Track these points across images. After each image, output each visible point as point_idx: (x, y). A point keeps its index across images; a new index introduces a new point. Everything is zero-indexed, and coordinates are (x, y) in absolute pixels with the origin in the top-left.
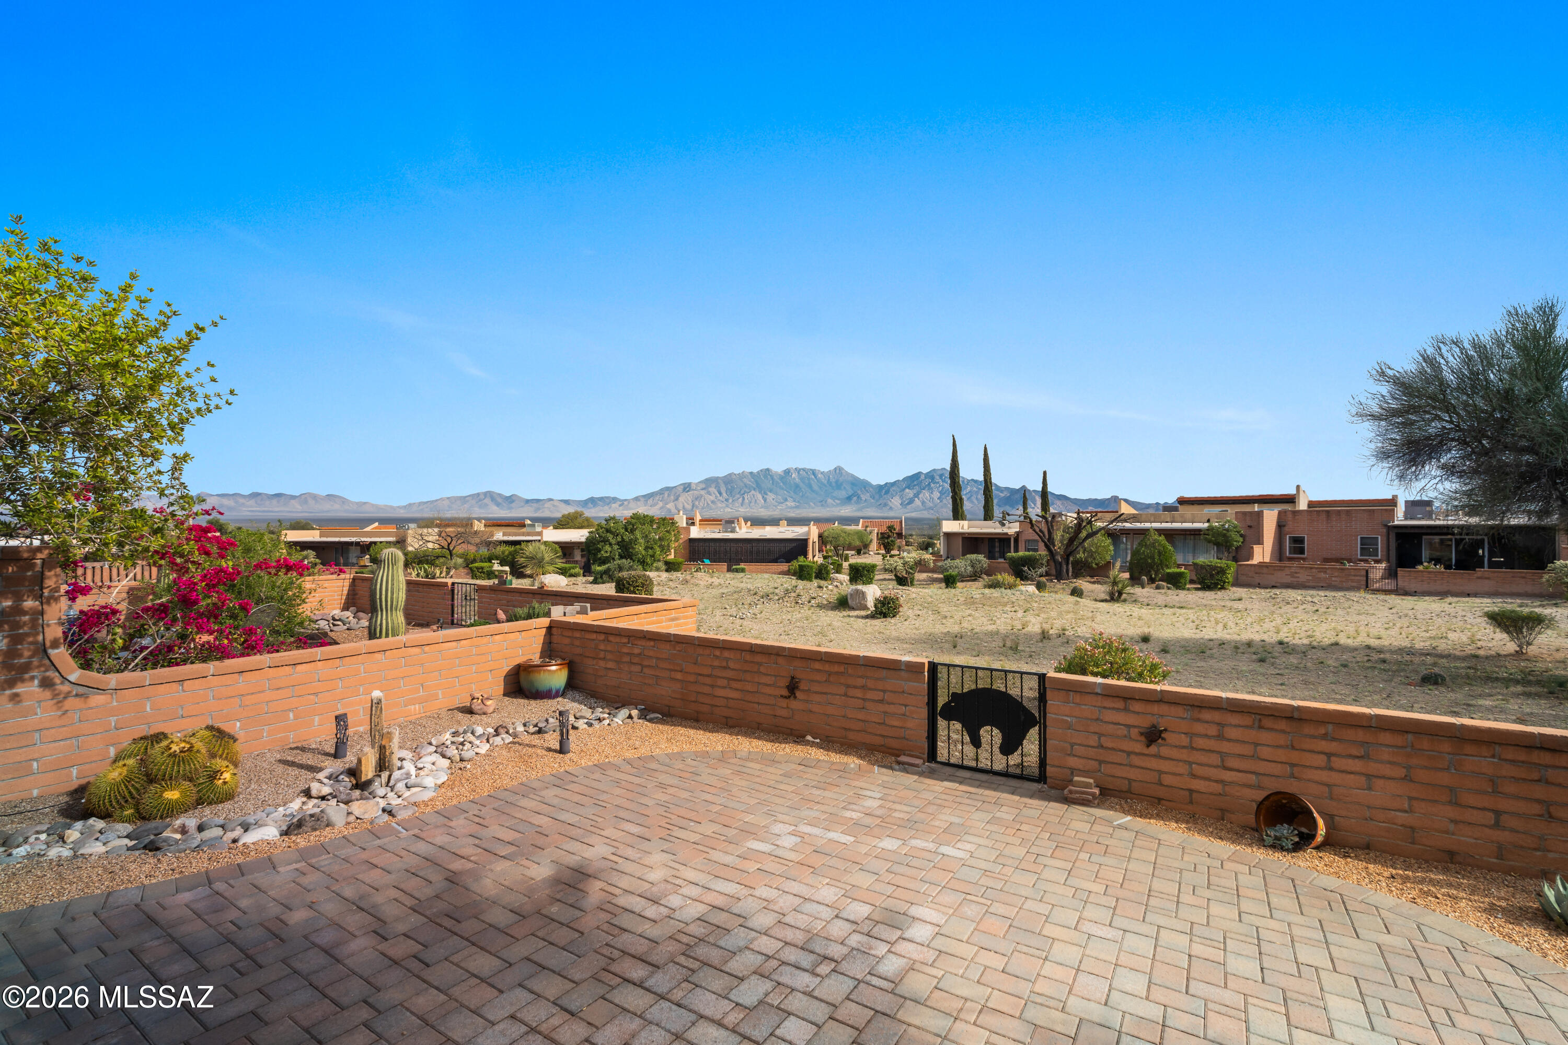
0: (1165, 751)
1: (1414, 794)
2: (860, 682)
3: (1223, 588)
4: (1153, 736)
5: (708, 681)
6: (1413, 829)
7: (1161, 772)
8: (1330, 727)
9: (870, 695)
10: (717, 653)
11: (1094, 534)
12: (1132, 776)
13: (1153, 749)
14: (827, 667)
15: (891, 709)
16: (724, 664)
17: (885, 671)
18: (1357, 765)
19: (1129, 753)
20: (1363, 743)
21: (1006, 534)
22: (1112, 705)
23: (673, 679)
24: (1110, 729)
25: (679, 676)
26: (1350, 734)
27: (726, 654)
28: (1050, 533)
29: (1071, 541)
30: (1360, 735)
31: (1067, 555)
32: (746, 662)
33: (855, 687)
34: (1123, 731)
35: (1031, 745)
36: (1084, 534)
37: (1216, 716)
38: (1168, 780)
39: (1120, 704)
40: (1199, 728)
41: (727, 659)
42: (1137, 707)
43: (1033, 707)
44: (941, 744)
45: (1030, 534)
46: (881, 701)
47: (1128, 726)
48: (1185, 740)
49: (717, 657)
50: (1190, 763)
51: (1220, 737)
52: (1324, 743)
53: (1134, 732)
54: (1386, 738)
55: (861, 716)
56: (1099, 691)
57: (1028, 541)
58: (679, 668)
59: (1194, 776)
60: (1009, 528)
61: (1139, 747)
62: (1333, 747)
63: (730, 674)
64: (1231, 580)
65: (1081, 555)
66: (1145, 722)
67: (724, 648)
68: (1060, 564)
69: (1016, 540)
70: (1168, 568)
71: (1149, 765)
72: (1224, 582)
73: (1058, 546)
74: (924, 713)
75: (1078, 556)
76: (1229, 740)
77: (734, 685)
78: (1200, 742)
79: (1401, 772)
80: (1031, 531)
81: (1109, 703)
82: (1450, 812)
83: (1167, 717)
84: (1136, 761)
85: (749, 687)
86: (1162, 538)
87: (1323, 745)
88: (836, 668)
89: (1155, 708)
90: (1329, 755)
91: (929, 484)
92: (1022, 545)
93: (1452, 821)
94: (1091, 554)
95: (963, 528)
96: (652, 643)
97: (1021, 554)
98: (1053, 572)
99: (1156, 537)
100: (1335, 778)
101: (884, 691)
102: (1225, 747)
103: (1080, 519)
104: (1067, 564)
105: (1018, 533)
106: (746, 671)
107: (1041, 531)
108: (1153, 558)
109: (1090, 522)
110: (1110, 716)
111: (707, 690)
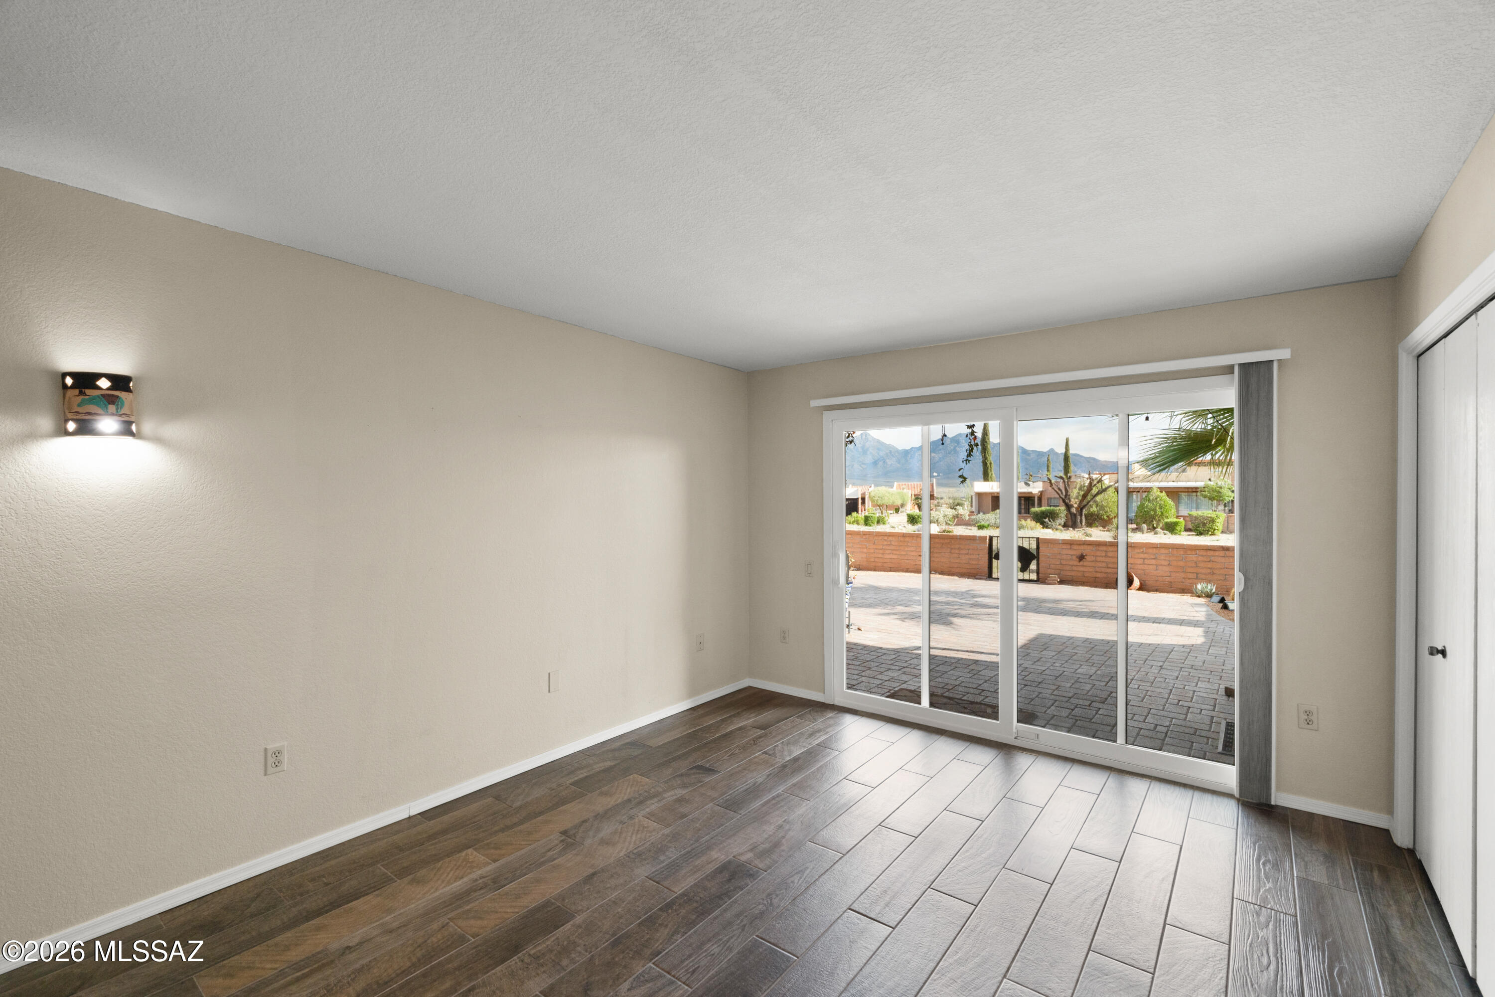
0: (1085, 563)
1: (1172, 570)
2: (957, 546)
3: (1213, 534)
4: (1081, 558)
5: (881, 551)
6: (1171, 582)
7: (1084, 572)
8: (1144, 549)
9: (962, 552)
10: (886, 538)
11: (1104, 490)
12: (1073, 574)
13: (1081, 563)
14: (942, 541)
15: (972, 557)
16: (889, 543)
17: (969, 541)
18: (1153, 562)
19: (1072, 566)
20: (1155, 554)
21: (1031, 493)
22: (1065, 547)
23: (862, 552)
24: (1065, 557)
25: (865, 550)
26: (1151, 551)
27: (890, 538)
28: (1066, 491)
29: (1084, 496)
30: (1154, 551)
31: (1081, 509)
32: (901, 541)
33: (955, 549)
34: (1069, 557)
35: (1033, 566)
36: (1095, 490)
37: (1104, 548)
38: (1086, 575)
39: (1069, 547)
40: (1099, 553)
41: (891, 541)
42: (1075, 547)
43: (1035, 553)
44: (994, 570)
45: (1051, 493)
46: (967, 554)
47: (1072, 555)
48: (1093, 559)
49: (885, 540)
50: (1095, 567)
51: (1106, 556)
52: (1142, 555)
53: (1074, 557)
54: (1163, 551)
55: (957, 561)
56: (1060, 542)
57: (1049, 499)
58: (865, 547)
59: (1096, 572)
60: (1034, 488)
61: (1076, 563)
62: (1146, 556)
63: (893, 547)
64: (1221, 528)
65: (1094, 509)
66: (1079, 553)
67: (889, 536)
68: (1075, 515)
69: (1040, 499)
70: (1167, 517)
71: (1080, 569)
72: (1215, 530)
73: (1075, 502)
74: (986, 557)
75: (1091, 510)
76: (1109, 557)
77: (895, 552)
78: (1099, 559)
79: (1166, 563)
80: (1050, 488)
81: (1064, 547)
82: (1183, 575)
83: (1086, 550)
84: (1075, 568)
85: (903, 553)
86: (1164, 494)
87: (1142, 556)
88: (946, 541)
89: (1082, 547)
90: (1144, 559)
91: (955, 448)
92: (1044, 501)
93: (1184, 578)
94: (1102, 508)
95: (992, 488)
96: (850, 536)
97: (1043, 508)
98: (1070, 523)
99: (1159, 493)
100: (1146, 567)
101: (969, 549)
102: (1107, 560)
103: (1091, 480)
104: (1081, 515)
105: (1041, 492)
106: (901, 546)
107: (1059, 489)
108: (1155, 510)
109: (1100, 481)
110: (1065, 552)
111: (880, 556)
